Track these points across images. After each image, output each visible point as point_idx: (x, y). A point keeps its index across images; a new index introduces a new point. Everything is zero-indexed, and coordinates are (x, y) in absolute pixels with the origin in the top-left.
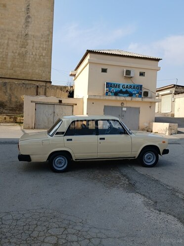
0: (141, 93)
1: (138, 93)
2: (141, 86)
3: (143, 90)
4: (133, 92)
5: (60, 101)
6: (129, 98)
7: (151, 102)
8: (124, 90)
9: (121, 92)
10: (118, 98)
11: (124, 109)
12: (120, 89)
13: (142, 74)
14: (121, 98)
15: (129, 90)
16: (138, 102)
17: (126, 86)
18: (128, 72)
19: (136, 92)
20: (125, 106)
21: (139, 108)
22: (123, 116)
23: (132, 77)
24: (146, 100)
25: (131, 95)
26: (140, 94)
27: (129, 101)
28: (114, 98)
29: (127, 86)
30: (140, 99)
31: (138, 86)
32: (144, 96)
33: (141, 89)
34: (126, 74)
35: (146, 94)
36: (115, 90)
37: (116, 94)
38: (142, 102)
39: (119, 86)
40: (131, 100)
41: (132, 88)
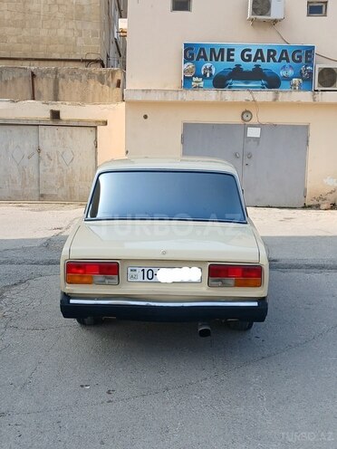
0: (311, 73)
1: (300, 75)
2: (310, 51)
3: (319, 65)
4: (282, 73)
5: (56, 115)
6: (266, 96)
8: (248, 66)
9: (238, 74)
10: (227, 95)
11: (254, 132)
12: (232, 65)
13: (316, 9)
14: (239, 95)
15: (264, 65)
16: (299, 105)
17: (253, 53)
18: (262, 6)
19: (291, 73)
20: (254, 121)
21: (307, 127)
22: (249, 156)
23: (275, 21)
25: (273, 82)
26: (308, 79)
27: (264, 104)
28: (213, 95)
29: (259, 51)
30: (305, 96)
31: (298, 50)
32: (321, 83)
33: (310, 62)
34: (255, 10)
35: (328, 77)
36: (215, 67)
37: (220, 82)
38: (316, 105)
39: (229, 55)
40: (275, 100)
41: (277, 58)
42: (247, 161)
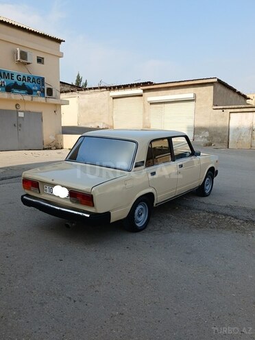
0: (44, 89)
1: (40, 90)
2: (43, 79)
3: (46, 87)
4: (33, 88)
6: (28, 98)
7: (56, 105)
8: (20, 83)
9: (16, 86)
10: (13, 96)
11: (21, 115)
12: (13, 82)
13: (40, 60)
14: (17, 96)
15: (27, 84)
16: (38, 103)
17: (22, 77)
18: (24, 55)
19: (37, 88)
20: (21, 109)
21: (41, 113)
22: (20, 125)
23: (29, 63)
24: (51, 100)
25: (30, 92)
26: (43, 92)
27: (28, 102)
28: (6, 95)
29: (24, 76)
30: (42, 99)
31: (39, 78)
32: (48, 94)
33: (43, 85)
34: (21, 58)
35: (50, 92)
36: (7, 82)
37: (9, 89)
38: (46, 104)
39: (12, 77)
40: (32, 100)
41: (31, 81)
42: (20, 128)
